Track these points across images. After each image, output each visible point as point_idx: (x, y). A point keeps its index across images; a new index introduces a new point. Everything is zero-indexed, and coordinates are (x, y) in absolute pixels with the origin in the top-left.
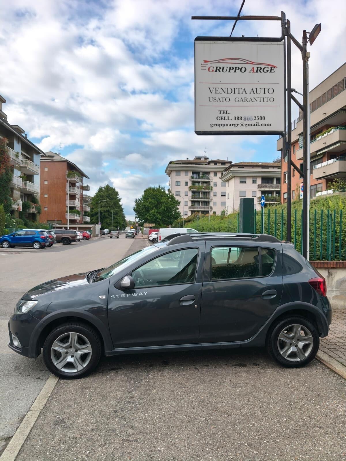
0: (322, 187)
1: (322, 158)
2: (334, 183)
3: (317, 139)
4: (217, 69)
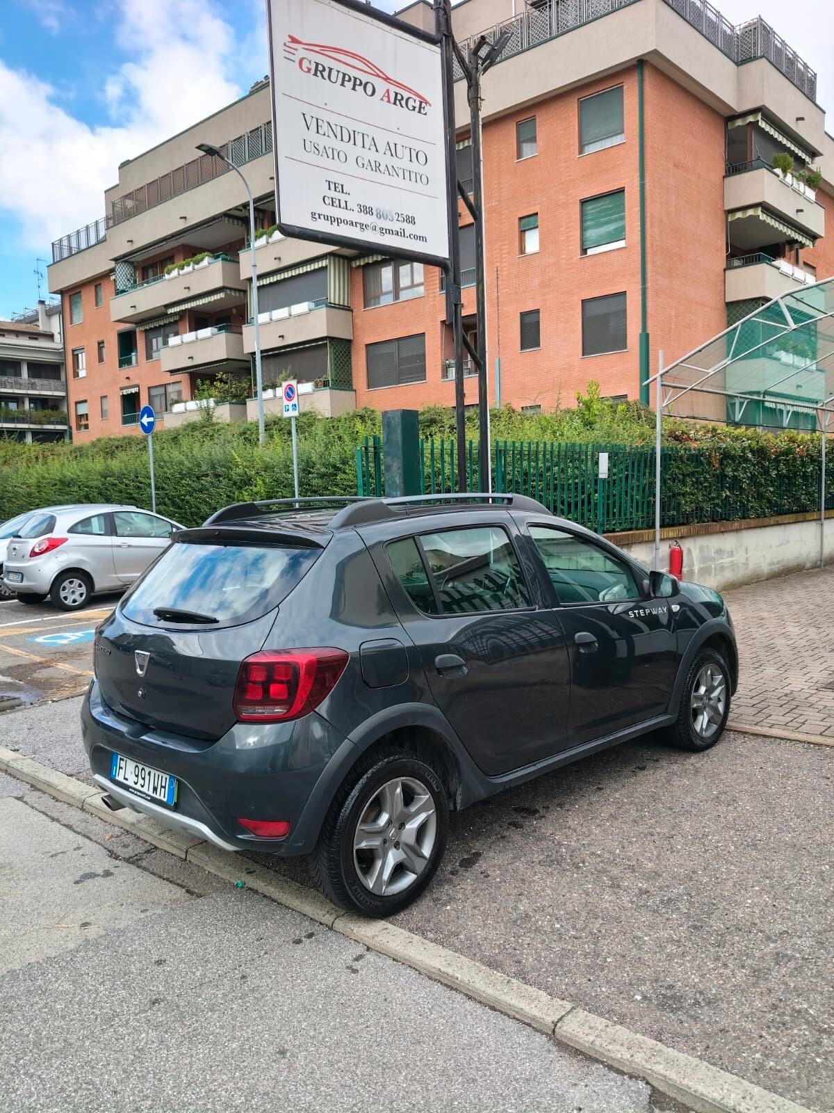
0: (179, 393)
1: (176, 322)
2: (218, 384)
3: (167, 276)
4: (318, 70)
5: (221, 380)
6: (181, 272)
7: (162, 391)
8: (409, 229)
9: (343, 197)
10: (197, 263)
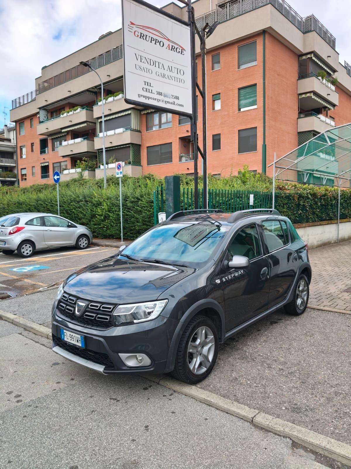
3: (62, 116)
4: (142, 36)
5: (85, 161)
6: (68, 114)
7: (58, 164)
8: (177, 101)
9: (150, 88)
10: (75, 110)
